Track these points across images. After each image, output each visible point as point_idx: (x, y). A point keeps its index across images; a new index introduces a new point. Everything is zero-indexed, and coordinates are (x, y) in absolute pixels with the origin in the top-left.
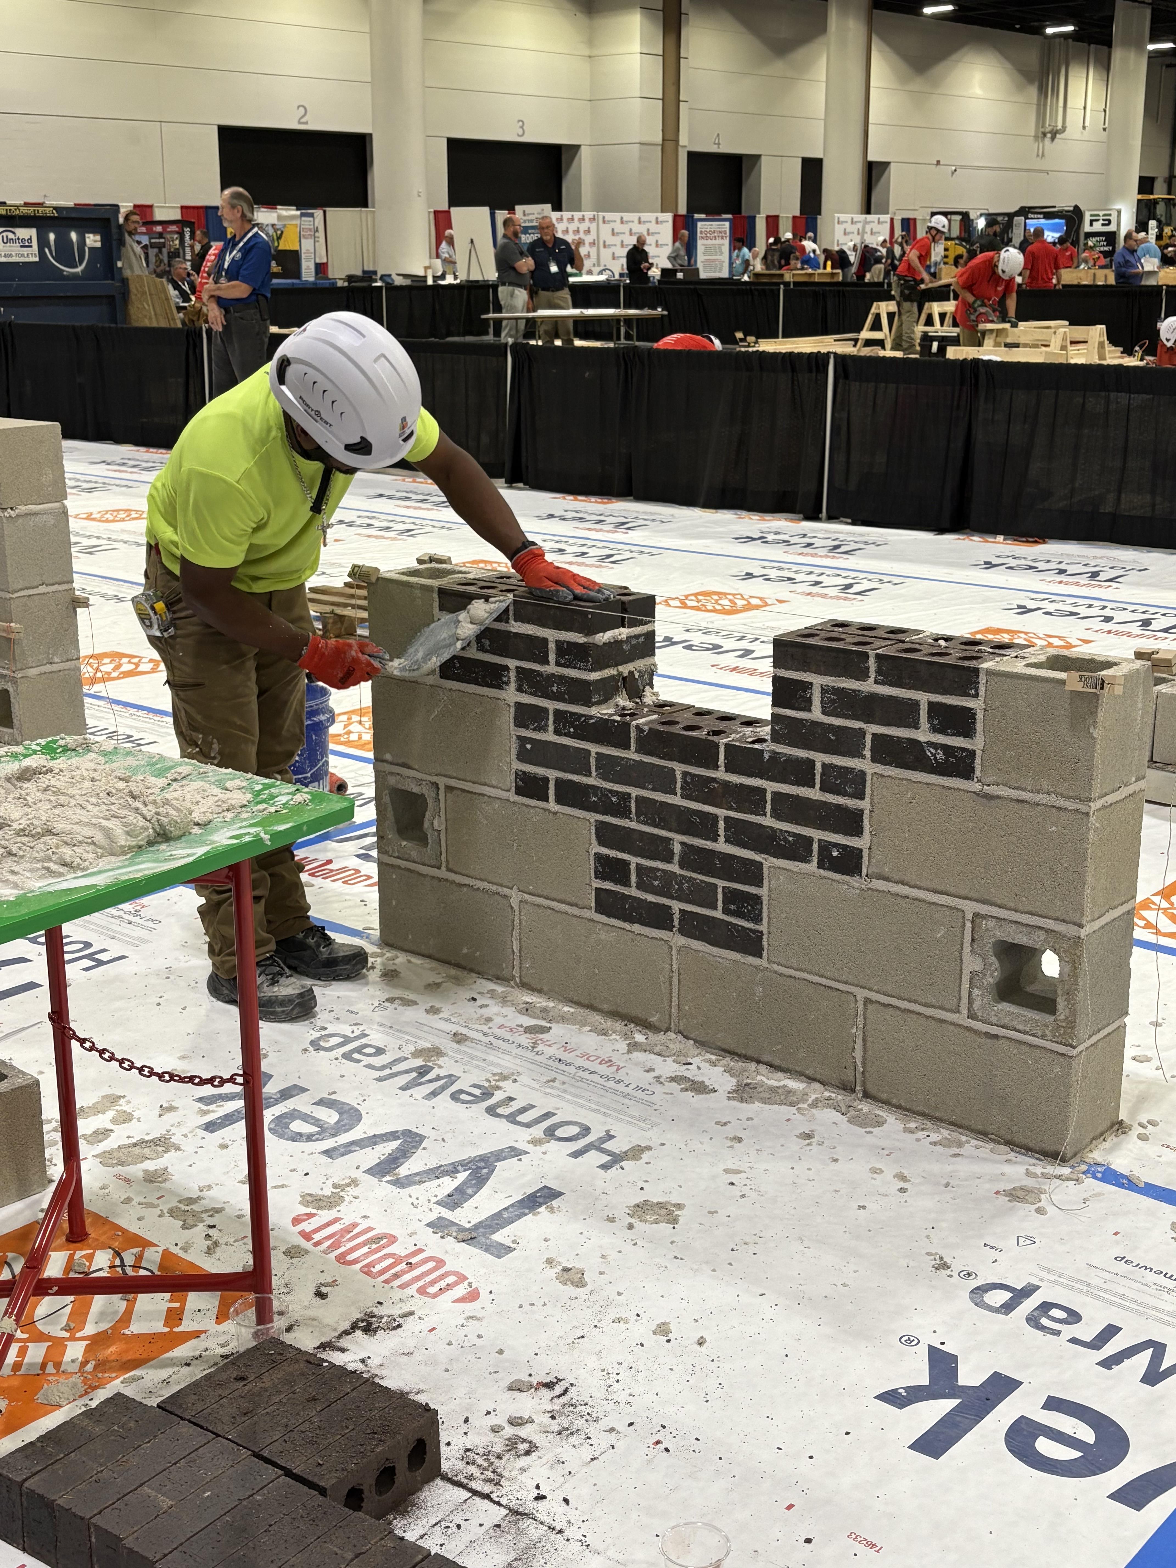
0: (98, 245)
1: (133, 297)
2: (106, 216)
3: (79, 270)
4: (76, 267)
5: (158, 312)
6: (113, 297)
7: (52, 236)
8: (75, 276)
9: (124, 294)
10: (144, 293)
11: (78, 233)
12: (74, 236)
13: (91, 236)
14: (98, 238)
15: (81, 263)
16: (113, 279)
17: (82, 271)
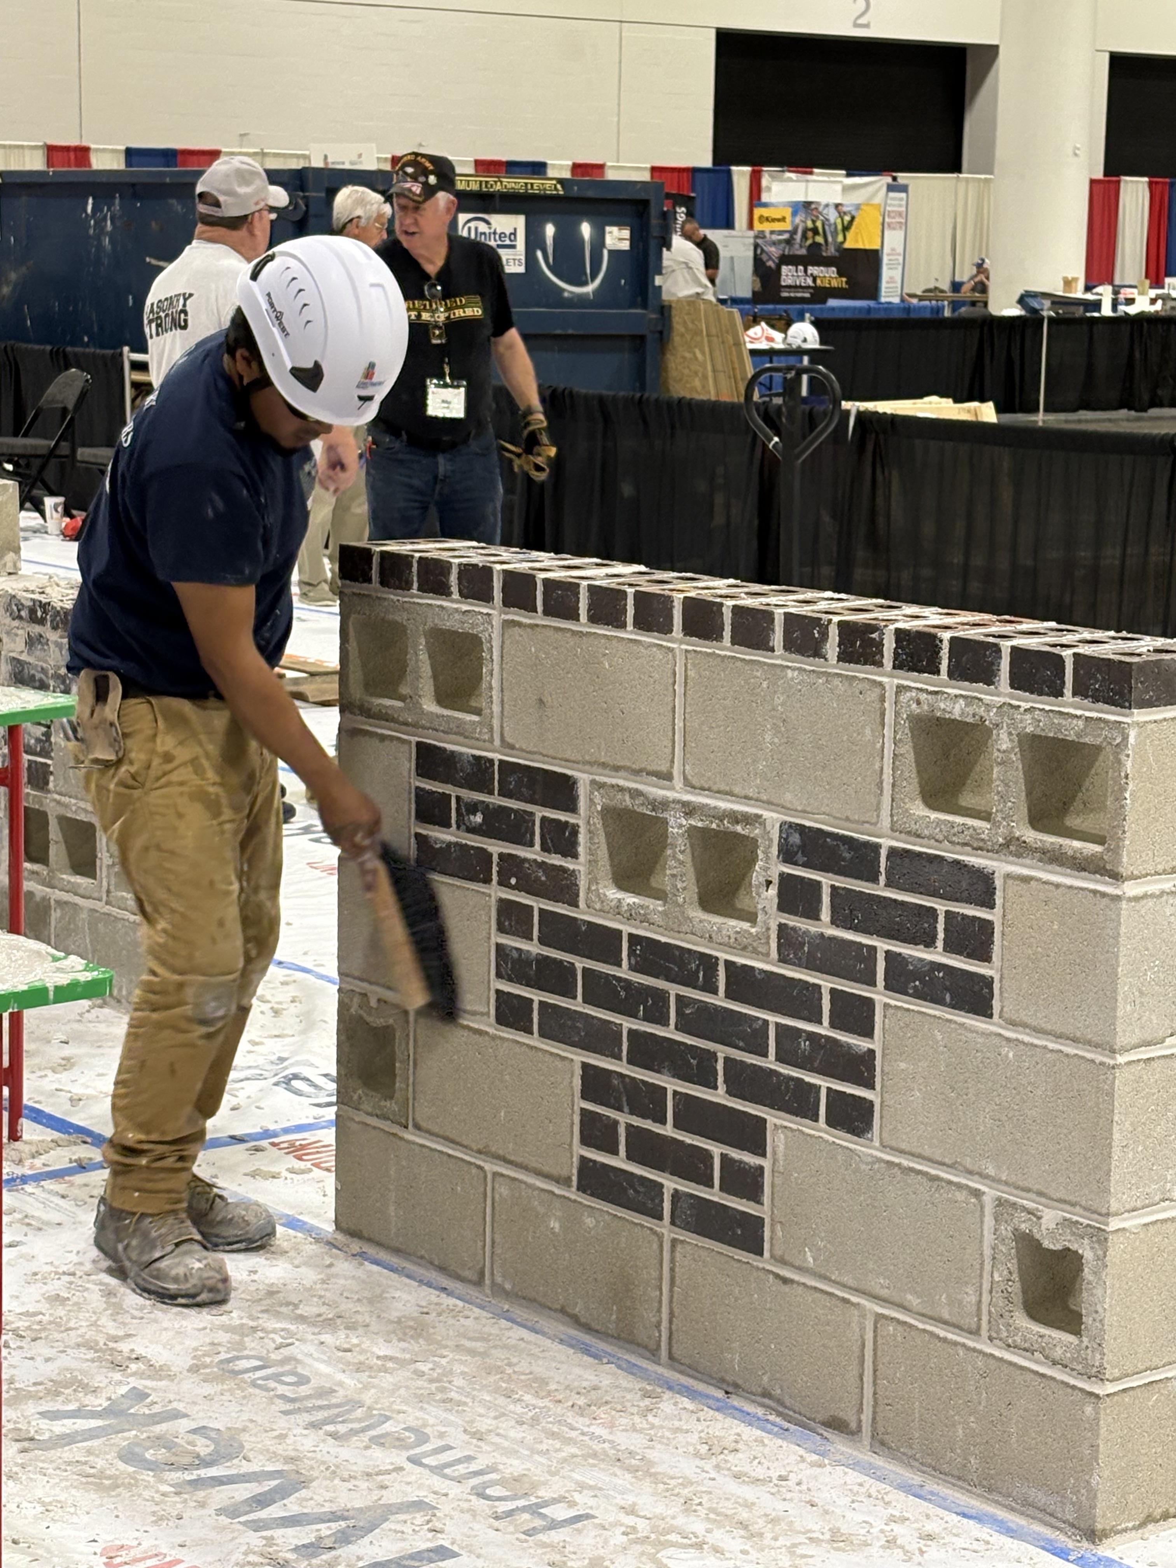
0: (625, 246)
1: (676, 339)
2: (643, 196)
3: (589, 289)
4: (584, 283)
5: (719, 367)
6: (642, 338)
7: (550, 230)
8: (581, 301)
9: (661, 333)
10: (698, 332)
11: (594, 226)
12: (586, 230)
13: (615, 229)
14: (626, 233)
15: (594, 277)
16: (645, 306)
17: (596, 292)
